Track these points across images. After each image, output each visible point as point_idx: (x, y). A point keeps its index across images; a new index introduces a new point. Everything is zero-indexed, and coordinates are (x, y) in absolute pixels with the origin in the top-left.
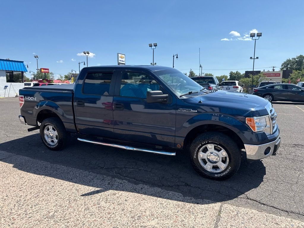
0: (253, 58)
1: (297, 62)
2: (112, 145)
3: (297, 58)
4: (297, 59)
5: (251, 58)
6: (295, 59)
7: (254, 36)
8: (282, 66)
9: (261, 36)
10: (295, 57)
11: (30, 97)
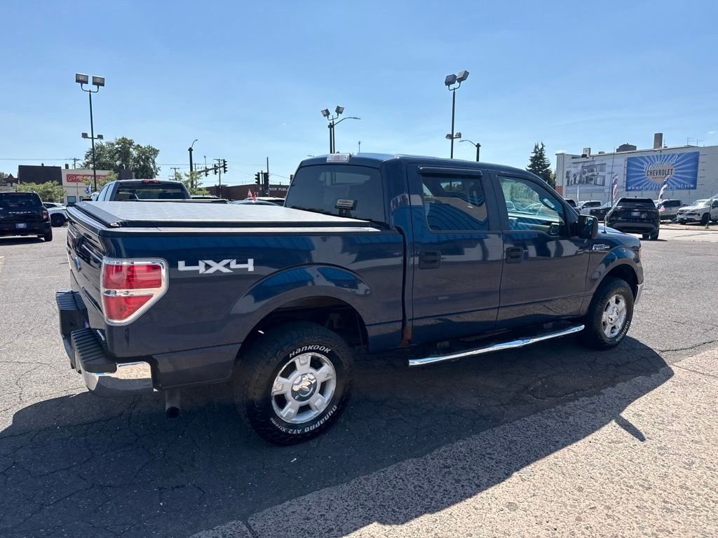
0: (90, 135)
1: (118, 151)
2: (491, 349)
3: (118, 144)
4: (117, 146)
5: (85, 136)
6: (113, 144)
7: (87, 83)
8: (86, 158)
9: (103, 85)
10: (113, 141)
11: (210, 262)
